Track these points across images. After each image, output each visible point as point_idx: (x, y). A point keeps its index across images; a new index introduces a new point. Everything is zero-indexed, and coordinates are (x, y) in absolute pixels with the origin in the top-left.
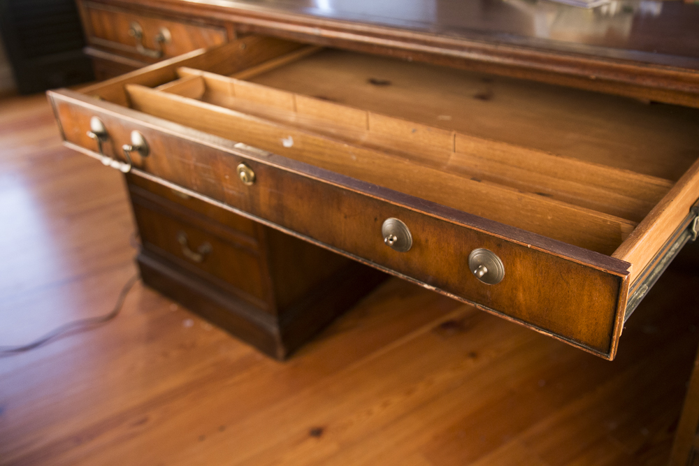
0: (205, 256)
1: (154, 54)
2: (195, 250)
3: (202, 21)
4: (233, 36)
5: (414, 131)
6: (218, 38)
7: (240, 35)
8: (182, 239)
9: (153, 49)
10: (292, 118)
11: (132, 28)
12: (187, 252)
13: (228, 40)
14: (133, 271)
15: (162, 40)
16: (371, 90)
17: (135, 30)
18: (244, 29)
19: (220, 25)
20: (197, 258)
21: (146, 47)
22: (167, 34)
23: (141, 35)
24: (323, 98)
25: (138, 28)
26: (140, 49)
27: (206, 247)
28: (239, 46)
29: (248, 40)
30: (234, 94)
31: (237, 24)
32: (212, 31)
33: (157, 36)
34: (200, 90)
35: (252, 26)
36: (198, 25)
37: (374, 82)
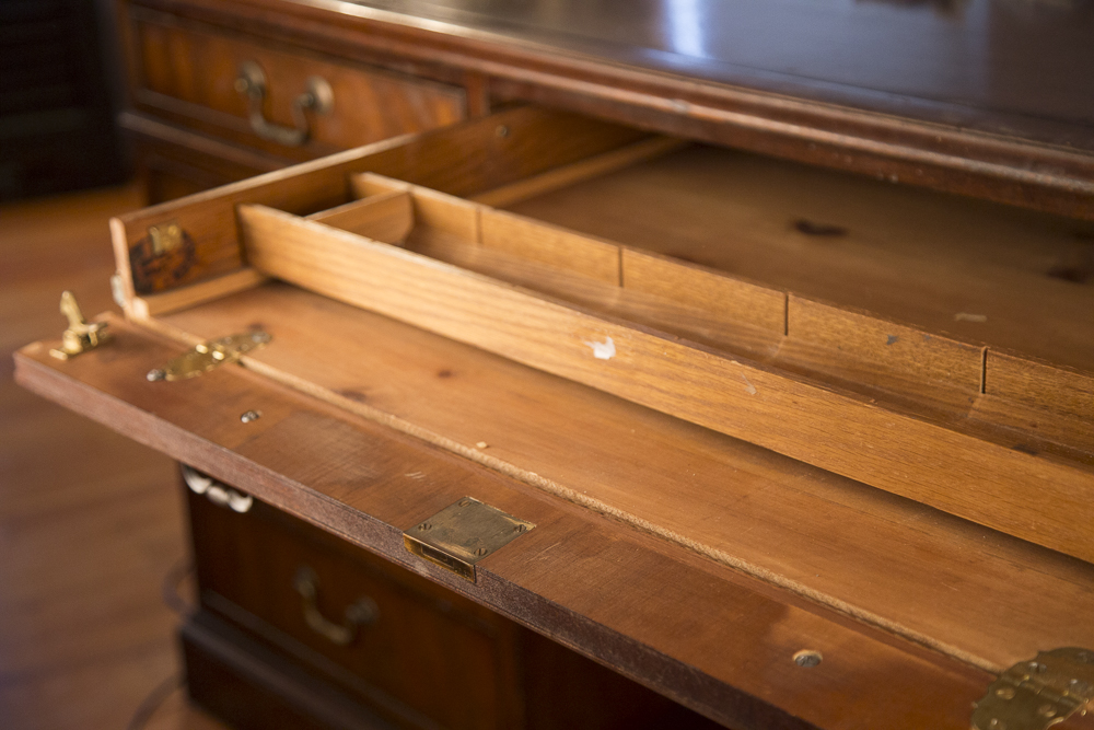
0: (360, 632)
1: (290, 137)
2: (335, 618)
3: (410, 69)
4: (482, 106)
5: (892, 340)
6: (445, 110)
7: (498, 106)
8: (305, 586)
9: (290, 127)
10: (613, 298)
11: (244, 76)
12: (315, 620)
13: (469, 115)
14: (167, 666)
15: (313, 106)
16: (796, 244)
17: (249, 81)
18: (508, 93)
19: (455, 80)
20: (338, 635)
21: (269, 120)
22: (324, 92)
23: (264, 92)
24: (685, 256)
25: (256, 76)
26: (258, 123)
27: (364, 609)
28: (495, 130)
29: (516, 117)
30: (480, 240)
31: (494, 80)
32: (433, 91)
33: (304, 98)
34: (404, 225)
35: (529, 86)
36: (402, 76)
37: (804, 228)
